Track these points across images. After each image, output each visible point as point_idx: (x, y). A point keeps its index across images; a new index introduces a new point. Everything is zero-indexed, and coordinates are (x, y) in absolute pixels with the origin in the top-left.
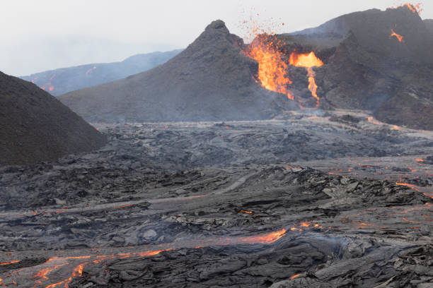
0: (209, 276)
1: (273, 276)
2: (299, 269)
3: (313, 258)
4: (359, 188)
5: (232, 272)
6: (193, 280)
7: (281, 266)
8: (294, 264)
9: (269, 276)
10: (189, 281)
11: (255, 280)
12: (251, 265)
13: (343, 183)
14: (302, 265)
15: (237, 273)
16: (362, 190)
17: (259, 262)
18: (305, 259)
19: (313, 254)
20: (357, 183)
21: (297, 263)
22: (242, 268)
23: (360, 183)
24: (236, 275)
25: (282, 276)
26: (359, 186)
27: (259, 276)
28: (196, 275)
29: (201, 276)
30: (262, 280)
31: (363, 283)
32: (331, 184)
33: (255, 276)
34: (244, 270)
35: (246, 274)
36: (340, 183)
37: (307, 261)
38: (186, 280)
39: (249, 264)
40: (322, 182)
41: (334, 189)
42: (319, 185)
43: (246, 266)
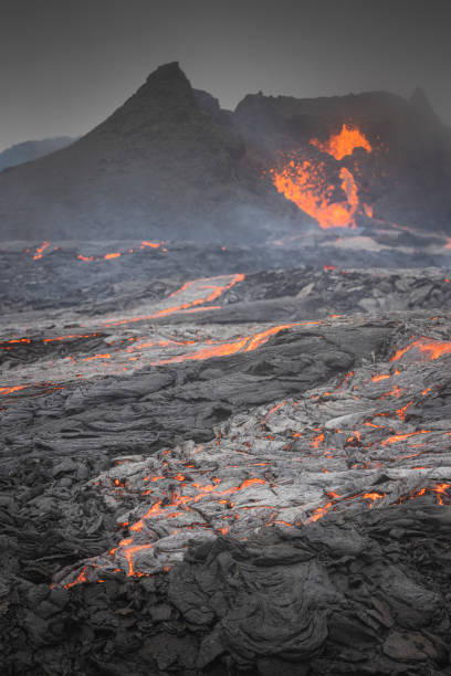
0: (85, 402)
1: (234, 400)
2: (294, 385)
3: (328, 363)
4: (436, 296)
5: (139, 396)
6: (49, 413)
7: (252, 378)
8: (282, 375)
9: (224, 401)
10: (40, 416)
11: (190, 408)
12: (185, 382)
13: (401, 287)
14: (300, 377)
15: (150, 396)
16: (442, 299)
17: (203, 374)
18: (308, 365)
19: (327, 356)
20: (431, 287)
21: (291, 374)
22: (164, 388)
23: (437, 287)
24: (148, 400)
25: (255, 398)
26: (436, 291)
27: (200, 400)
28: (56, 404)
29: (68, 405)
30: (208, 408)
31: (444, 404)
32: (375, 292)
33: (192, 400)
34: (169, 391)
35: (172, 398)
36: (394, 288)
37: (314, 369)
38: (35, 416)
39: (180, 379)
40: (359, 288)
41: (382, 301)
42: (351, 294)
43: (173, 384)
